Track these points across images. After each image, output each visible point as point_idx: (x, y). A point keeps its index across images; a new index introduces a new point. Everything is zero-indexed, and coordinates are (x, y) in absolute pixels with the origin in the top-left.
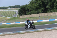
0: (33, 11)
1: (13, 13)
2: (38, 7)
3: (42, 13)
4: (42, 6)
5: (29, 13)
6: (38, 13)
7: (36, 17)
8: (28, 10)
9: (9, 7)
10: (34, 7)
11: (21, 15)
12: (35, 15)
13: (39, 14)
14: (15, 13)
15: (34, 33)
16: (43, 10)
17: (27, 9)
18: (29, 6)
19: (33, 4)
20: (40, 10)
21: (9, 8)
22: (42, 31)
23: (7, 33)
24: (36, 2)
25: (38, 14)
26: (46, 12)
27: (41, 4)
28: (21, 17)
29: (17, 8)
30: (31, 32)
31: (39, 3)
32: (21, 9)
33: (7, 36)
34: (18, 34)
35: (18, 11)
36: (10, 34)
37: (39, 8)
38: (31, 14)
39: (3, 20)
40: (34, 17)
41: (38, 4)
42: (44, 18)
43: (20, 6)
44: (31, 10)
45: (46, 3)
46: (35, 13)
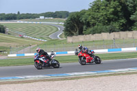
0: (99, 27)
1: (52, 30)
2: (112, 16)
3: (121, 32)
4: (120, 14)
5: (90, 29)
6: (111, 31)
7: (107, 41)
8: (88, 22)
9: (42, 15)
10: (102, 15)
11: (72, 35)
12: (105, 36)
13: (112, 34)
14: (55, 29)
15: (101, 78)
16: (123, 24)
17: (86, 20)
18: (90, 15)
19: (99, 9)
20: (116, 25)
21: (42, 17)
22: (119, 74)
23: (37, 77)
24: (107, 6)
25: (110, 33)
26: (130, 30)
27: (119, 9)
28: (70, 39)
29: (61, 17)
30: (94, 76)
31: (114, 7)
32: (71, 19)
33: (37, 84)
34: (62, 79)
35: (64, 25)
36: (44, 80)
37: (113, 18)
38: (94, 32)
39: (27, 46)
40: (100, 41)
41: (112, 10)
42: (126, 43)
43: (68, 12)
44: (94, 25)
45: (131, 7)
46: (104, 32)
